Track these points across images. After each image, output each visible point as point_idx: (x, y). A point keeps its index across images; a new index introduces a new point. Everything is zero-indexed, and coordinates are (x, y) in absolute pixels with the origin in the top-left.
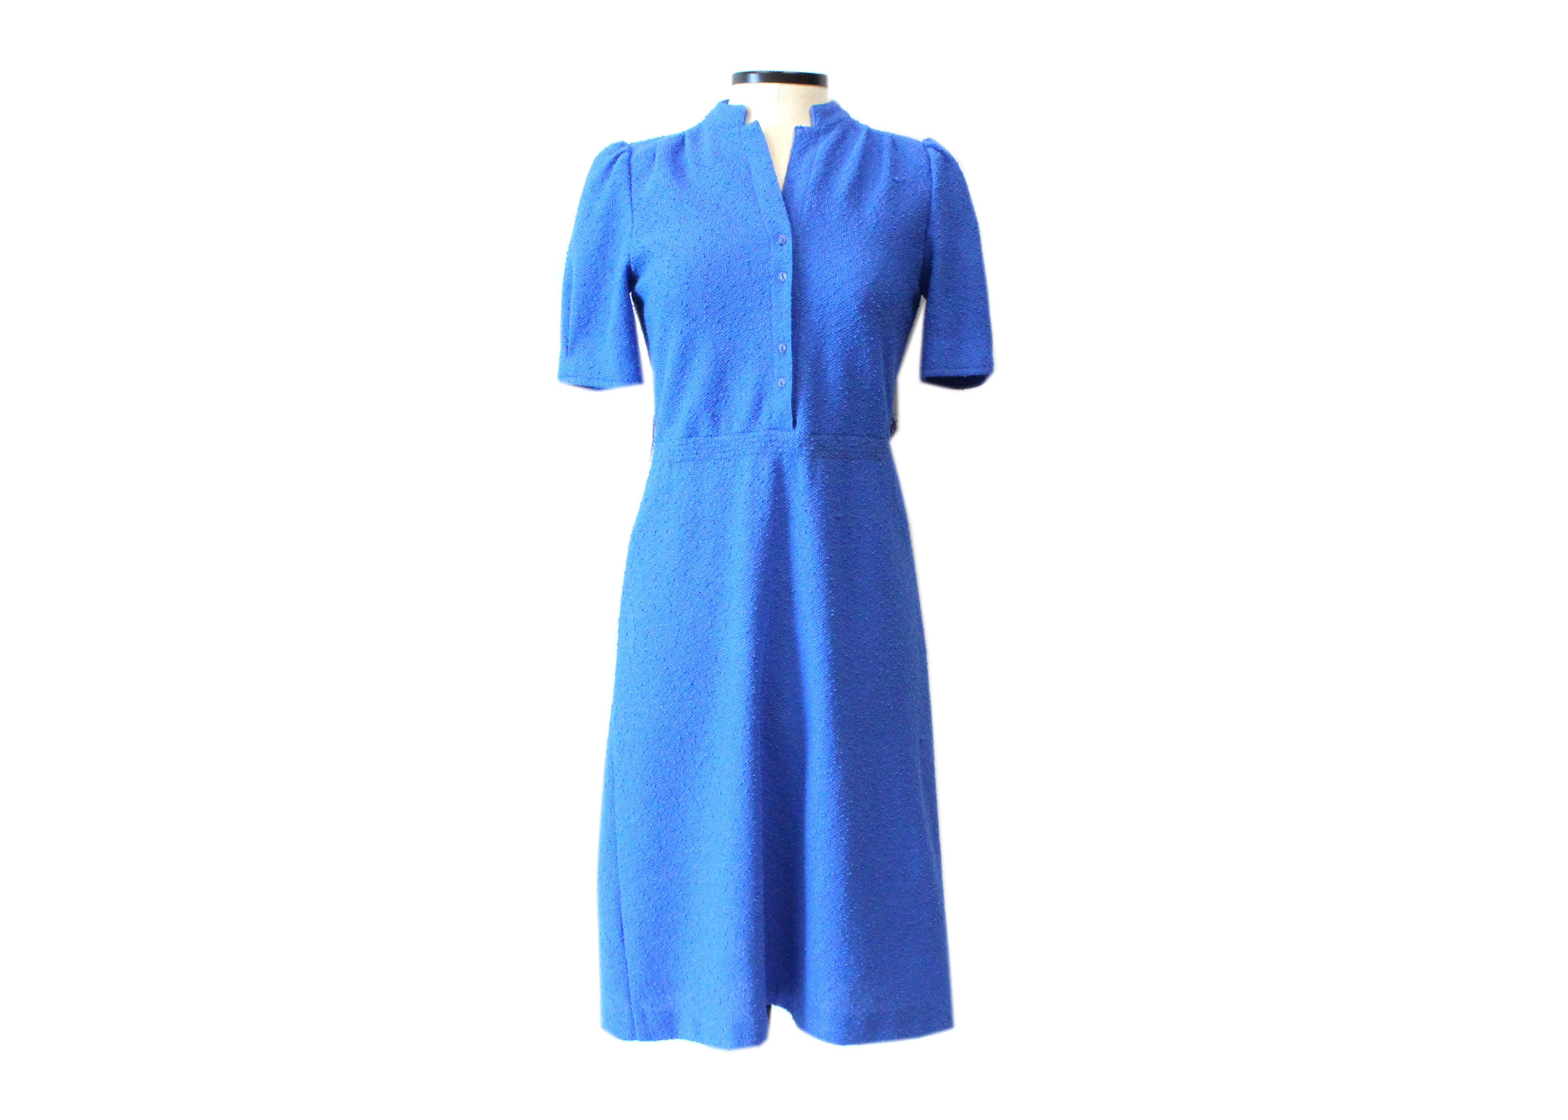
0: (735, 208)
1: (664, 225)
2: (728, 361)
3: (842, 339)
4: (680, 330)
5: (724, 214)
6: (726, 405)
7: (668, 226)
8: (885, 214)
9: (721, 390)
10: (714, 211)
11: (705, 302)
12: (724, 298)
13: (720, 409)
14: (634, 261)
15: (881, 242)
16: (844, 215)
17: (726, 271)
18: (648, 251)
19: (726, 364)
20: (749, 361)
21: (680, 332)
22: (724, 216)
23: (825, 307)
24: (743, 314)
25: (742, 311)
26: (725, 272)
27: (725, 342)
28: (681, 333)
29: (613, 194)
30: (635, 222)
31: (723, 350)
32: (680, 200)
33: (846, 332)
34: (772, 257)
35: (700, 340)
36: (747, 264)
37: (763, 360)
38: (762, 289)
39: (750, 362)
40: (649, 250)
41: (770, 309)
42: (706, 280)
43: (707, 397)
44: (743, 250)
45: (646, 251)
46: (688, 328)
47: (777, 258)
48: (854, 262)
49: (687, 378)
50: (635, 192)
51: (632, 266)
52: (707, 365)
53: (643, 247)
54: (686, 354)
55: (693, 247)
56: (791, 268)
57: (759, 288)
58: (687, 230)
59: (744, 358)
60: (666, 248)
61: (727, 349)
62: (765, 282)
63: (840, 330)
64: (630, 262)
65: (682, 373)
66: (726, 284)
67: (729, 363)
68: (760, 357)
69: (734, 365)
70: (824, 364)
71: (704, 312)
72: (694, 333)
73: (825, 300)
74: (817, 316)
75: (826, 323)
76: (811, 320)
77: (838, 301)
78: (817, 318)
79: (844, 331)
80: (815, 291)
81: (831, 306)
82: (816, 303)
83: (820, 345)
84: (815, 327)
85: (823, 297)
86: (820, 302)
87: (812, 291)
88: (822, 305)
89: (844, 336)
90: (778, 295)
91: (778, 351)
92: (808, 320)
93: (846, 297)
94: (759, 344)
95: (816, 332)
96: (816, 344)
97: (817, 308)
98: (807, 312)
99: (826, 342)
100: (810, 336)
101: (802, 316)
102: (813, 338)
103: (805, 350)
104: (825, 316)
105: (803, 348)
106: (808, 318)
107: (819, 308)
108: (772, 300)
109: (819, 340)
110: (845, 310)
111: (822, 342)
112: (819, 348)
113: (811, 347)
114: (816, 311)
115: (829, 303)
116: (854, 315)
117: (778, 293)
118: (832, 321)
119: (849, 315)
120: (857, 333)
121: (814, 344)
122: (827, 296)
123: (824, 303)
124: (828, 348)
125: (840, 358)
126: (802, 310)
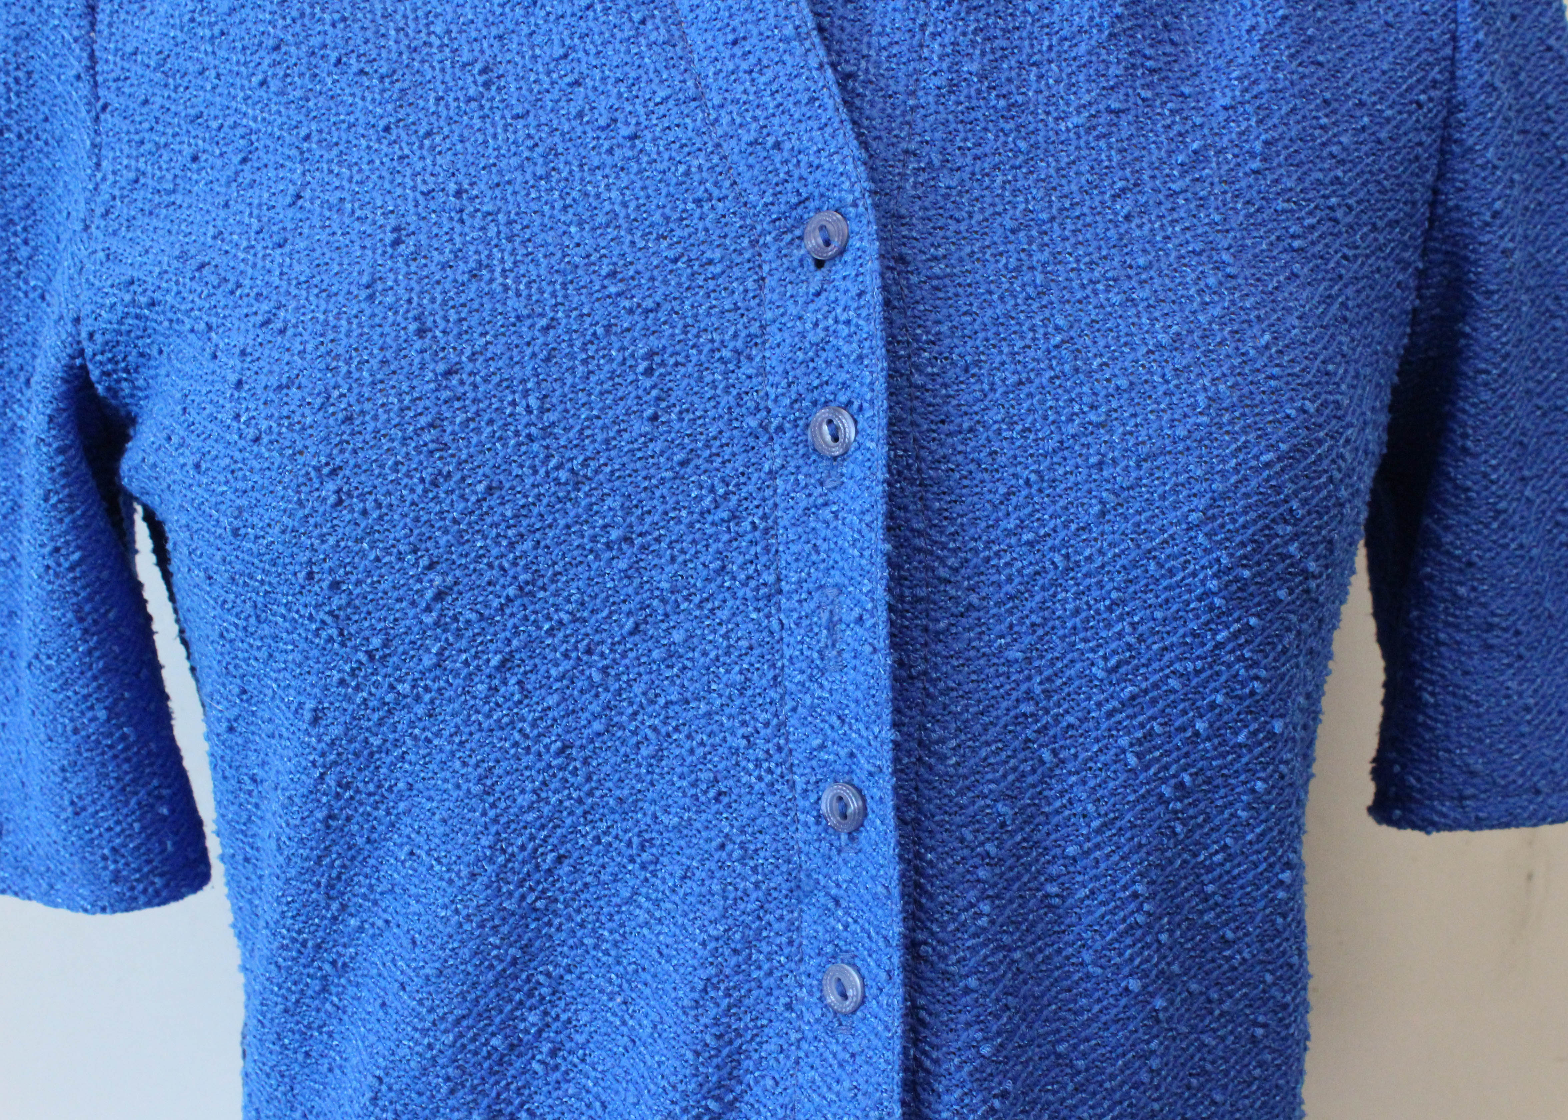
0: (577, 83)
1: (230, 172)
2: (560, 859)
3: (1140, 742)
4: (310, 705)
5: (519, 110)
6: (556, 1067)
7: (247, 176)
8: (1293, 110)
9: (530, 994)
10: (469, 100)
11: (431, 566)
12: (528, 545)
13: (527, 1085)
14: (98, 347)
15: (1296, 244)
16: (1117, 112)
17: (533, 402)
18: (153, 304)
19: (549, 872)
20: (665, 860)
21: (308, 716)
22: (520, 124)
23: (1054, 583)
24: (629, 624)
25: (625, 608)
26: (529, 410)
27: (541, 765)
28: (315, 721)
29: (17, 40)
30: (104, 164)
31: (530, 808)
32: (304, 48)
33: (1161, 704)
34: (773, 328)
35: (411, 757)
36: (643, 366)
37: (742, 860)
38: (726, 496)
39: (671, 869)
40: (158, 296)
41: (769, 597)
42: (431, 453)
43: (461, 1035)
44: (619, 294)
45: (143, 300)
46: (349, 699)
47: (803, 335)
48: (1194, 346)
49: (361, 929)
50: (110, 25)
51: (95, 374)
52: (451, 882)
53: (132, 283)
54: (348, 819)
55: (365, 279)
56: (880, 385)
57: (712, 490)
58: (338, 194)
59: (643, 849)
60: (230, 286)
61: (553, 800)
62: (741, 458)
63: (1133, 697)
64: (81, 353)
65: (335, 906)
66: (535, 472)
67: (566, 868)
68: (722, 846)
69: (589, 879)
70: (1054, 870)
71: (428, 619)
72: (380, 723)
73: (1053, 549)
74: (1016, 629)
75: (1059, 665)
76: (984, 654)
77: (1123, 551)
78: (1015, 640)
79: (1154, 702)
80: (1002, 503)
81: (1087, 575)
82: (1008, 564)
83: (1030, 780)
84: (1008, 687)
85: (1047, 535)
86: (1031, 558)
87: (989, 501)
88: (1037, 573)
89: (1152, 728)
90: (813, 525)
91: (819, 816)
92: (972, 653)
93: (1163, 530)
94: (716, 780)
95: (1012, 713)
96: (1011, 778)
97: (1013, 592)
98: (962, 615)
99: (1063, 761)
100: (984, 738)
101: (937, 633)
102: (1000, 745)
103: (961, 808)
104: (1053, 628)
105: (946, 796)
106: (970, 640)
107: (1022, 588)
108: (777, 551)
109: (1027, 752)
110: (1157, 597)
111: (1042, 762)
112: (1028, 795)
113: (991, 791)
114: (1010, 604)
115: (1078, 558)
116: (1204, 618)
117: (812, 518)
118: (1091, 655)
119: (1175, 619)
120: (1213, 706)
121: (1004, 776)
122: (1066, 526)
123: (1053, 563)
124: (1071, 786)
125: (1128, 835)
126: (935, 603)
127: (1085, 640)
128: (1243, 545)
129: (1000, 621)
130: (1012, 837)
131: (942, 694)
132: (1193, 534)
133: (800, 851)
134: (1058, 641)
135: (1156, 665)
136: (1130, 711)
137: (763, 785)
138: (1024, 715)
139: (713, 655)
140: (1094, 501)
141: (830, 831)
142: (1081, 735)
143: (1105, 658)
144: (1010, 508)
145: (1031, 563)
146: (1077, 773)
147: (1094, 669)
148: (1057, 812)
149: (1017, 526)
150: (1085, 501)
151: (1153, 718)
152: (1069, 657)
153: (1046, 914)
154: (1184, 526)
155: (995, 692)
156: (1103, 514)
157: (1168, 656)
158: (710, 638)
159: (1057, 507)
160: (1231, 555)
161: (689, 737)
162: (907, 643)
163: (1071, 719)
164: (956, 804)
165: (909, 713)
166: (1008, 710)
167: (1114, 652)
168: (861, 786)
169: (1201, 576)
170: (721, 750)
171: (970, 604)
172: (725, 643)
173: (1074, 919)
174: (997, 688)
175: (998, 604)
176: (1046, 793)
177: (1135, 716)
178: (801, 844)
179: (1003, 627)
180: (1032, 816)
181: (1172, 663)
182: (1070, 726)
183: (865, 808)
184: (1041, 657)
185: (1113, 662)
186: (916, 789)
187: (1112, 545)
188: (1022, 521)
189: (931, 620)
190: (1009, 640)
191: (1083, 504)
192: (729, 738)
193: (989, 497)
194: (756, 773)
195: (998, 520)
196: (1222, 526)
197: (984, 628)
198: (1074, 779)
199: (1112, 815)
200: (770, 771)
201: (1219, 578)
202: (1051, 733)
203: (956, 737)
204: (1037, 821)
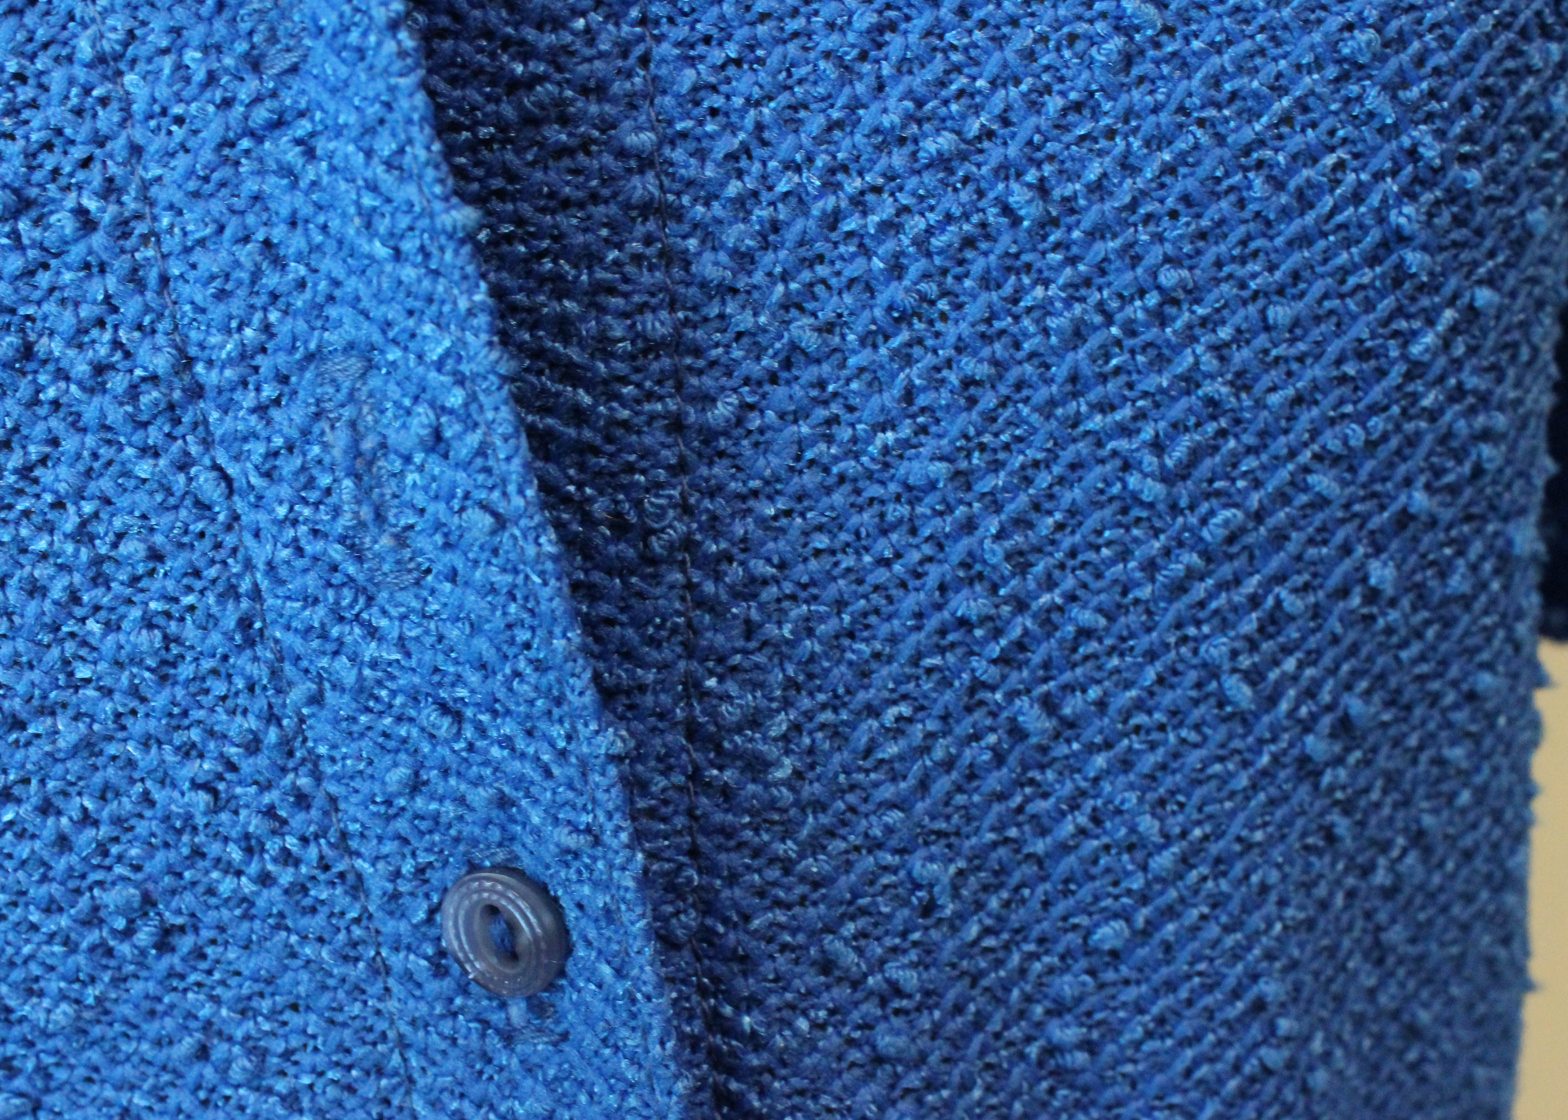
73: (1004, 171)
74: (922, 400)
75: (1044, 479)
76: (842, 479)
77: (1182, 158)
78: (923, 430)
79: (1280, 538)
80: (863, 56)
81: (1096, 233)
82: (889, 227)
83: (994, 781)
84: (915, 556)
85: (988, 134)
86: (950, 203)
87: (827, 55)
88: (969, 242)
89: (1279, 603)
90: (251, 186)
91: (442, 953)
92: (810, 479)
93: (1278, 89)
94: (148, 901)
95: (932, 623)
96: (942, 784)
97: (910, 301)
98: (774, 379)
99: (1070, 724)
100: (862, 696)
101: (709, 435)
102: (905, 709)
103: (816, 885)
104: (1019, 386)
105: (773, 860)
106: (801, 444)
107: (930, 288)
108: (164, 280)
109: (978, 715)
110: (1272, 268)
111: (1017, 733)
112: (991, 818)
113: (889, 830)
114: (904, 336)
115: (1069, 189)
116: (1386, 305)
117: (246, 165)
118: (1122, 444)
119: (1318, 320)
120: (1405, 518)
121: (924, 785)
122: (1034, 106)
123: (1006, 210)
124: (1096, 780)
125: (1239, 868)
126: (697, 351)
127: (1105, 407)
128: (1465, 104)
129: (876, 384)
130: (954, 929)
131: (737, 595)
132: (1354, 89)
133: (403, 1044)
134: (1035, 418)
135: (1280, 445)
136: (1226, 570)
137: (275, 892)
138: (964, 623)
139: (57, 591)
140: (1101, 27)
141: (474, 988)
142: (1111, 651)
143: (1158, 446)
144: (886, 70)
145: (949, 218)
146: (1108, 745)
147: (1133, 480)
148: (1065, 848)
149: (909, 118)
150: (1082, 27)
151: (1280, 578)
152: (1068, 455)
153: (1052, 1091)
154: (1332, 72)
155: (882, 575)
156: (1128, 60)
157: (1307, 417)
158: (42, 545)
159: (1010, 53)
160: (1440, 135)
161: (46, 808)
162: (631, 469)
163: (1086, 617)
164: (803, 879)
165: (655, 655)
166: (919, 616)
167: (1178, 427)
168: (544, 875)
169: (1375, 200)
170: (142, 828)
171: (794, 347)
172: (85, 554)
173: (1122, 1089)
174: (886, 563)
175: (868, 340)
176: (1032, 808)
177: (1237, 581)
178: (404, 1028)
179: (890, 397)
180: (1002, 871)
181: (1315, 434)
182: (1085, 633)
183: (564, 931)
184: (996, 466)
185: (1178, 452)
186: (694, 852)
187: (1155, 142)
188: (920, 104)
189: (691, 399)
190: (906, 430)
191: (1072, 38)
192: (157, 795)
193: (831, 41)
194: (253, 868)
195: (855, 105)
196: (1420, 61)
197: (835, 408)
198: (1100, 761)
199: (1197, 832)
200: (287, 858)
201: (1413, 197)
202: (1036, 658)
203: (787, 704)
204: (1016, 878)
